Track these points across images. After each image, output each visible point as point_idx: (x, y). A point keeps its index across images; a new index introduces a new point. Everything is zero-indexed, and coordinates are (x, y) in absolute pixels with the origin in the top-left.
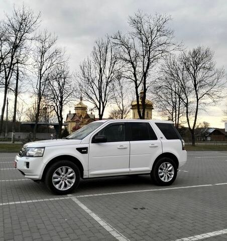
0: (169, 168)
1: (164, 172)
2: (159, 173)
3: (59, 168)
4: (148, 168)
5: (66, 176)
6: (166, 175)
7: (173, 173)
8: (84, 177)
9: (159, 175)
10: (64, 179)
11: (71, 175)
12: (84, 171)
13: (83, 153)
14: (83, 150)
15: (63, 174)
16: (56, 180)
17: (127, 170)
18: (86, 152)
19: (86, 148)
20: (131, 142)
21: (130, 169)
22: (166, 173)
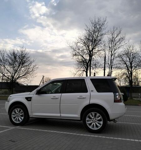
0: (98, 118)
1: (92, 121)
2: (88, 121)
3: (15, 109)
4: (77, 115)
5: (19, 114)
6: (95, 124)
8: (30, 116)
9: (87, 122)
10: (19, 117)
11: (22, 114)
12: (29, 113)
13: (28, 100)
14: (29, 99)
15: (17, 113)
16: (14, 116)
17: (59, 115)
18: (30, 100)
19: (31, 98)
20: (63, 94)
21: (61, 114)
22: (94, 122)
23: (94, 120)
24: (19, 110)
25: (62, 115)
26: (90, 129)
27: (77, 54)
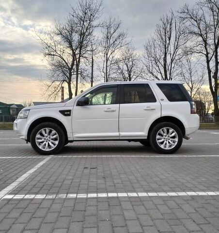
0: (171, 134)
1: (164, 138)
2: (158, 139)
3: (42, 129)
4: (143, 133)
5: (49, 138)
6: (167, 142)
7: (177, 140)
8: (69, 139)
9: (157, 141)
10: (48, 140)
11: (55, 137)
12: (68, 134)
13: (66, 115)
14: (66, 113)
15: (46, 135)
17: (117, 134)
18: (69, 115)
19: (70, 111)
20: (121, 105)
21: (120, 133)
22: (167, 140)
23: (167, 137)
24: (48, 131)
25: (123, 134)
26: (162, 149)
27: (52, 53)
